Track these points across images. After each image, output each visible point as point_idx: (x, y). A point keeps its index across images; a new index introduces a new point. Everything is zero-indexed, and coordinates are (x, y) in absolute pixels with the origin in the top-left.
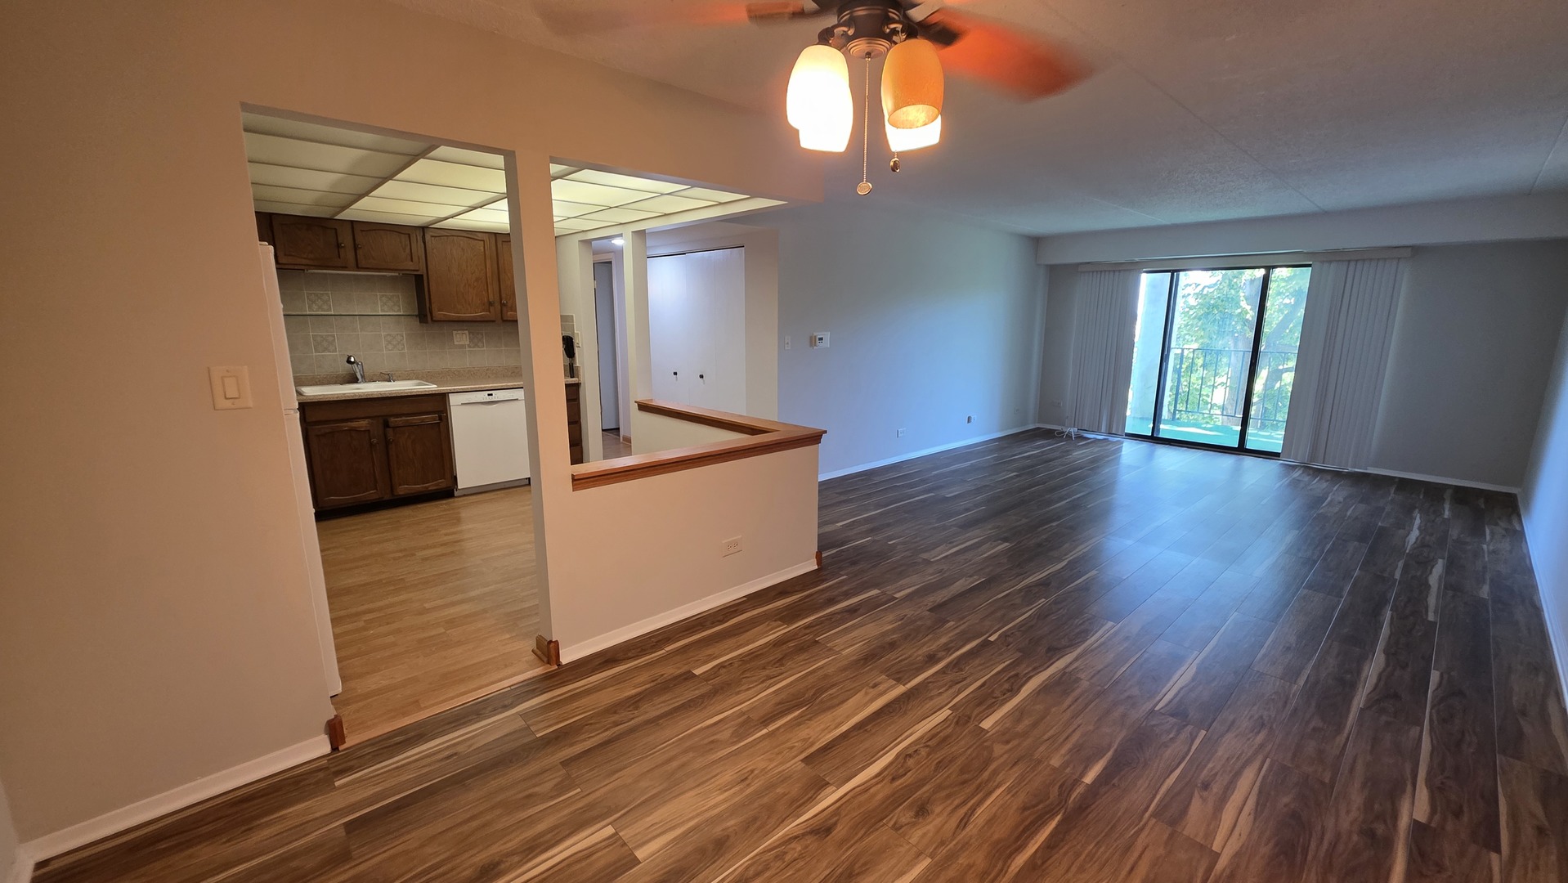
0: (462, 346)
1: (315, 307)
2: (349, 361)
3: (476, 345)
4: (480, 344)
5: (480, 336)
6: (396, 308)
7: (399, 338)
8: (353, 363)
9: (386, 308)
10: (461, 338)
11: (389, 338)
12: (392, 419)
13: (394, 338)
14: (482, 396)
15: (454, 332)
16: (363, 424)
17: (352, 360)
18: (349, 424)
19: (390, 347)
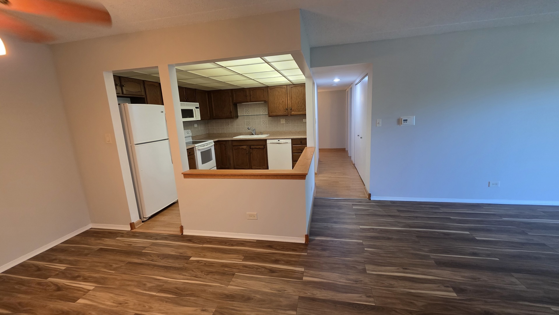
0: (283, 124)
1: (246, 113)
2: (248, 129)
3: (287, 124)
4: (289, 123)
5: (289, 120)
6: (265, 112)
7: (266, 121)
8: (249, 129)
9: (263, 112)
10: (283, 121)
11: (263, 121)
12: (252, 146)
13: (265, 121)
14: (276, 141)
15: (281, 119)
16: (245, 147)
17: (249, 128)
18: (242, 147)
19: (263, 124)
